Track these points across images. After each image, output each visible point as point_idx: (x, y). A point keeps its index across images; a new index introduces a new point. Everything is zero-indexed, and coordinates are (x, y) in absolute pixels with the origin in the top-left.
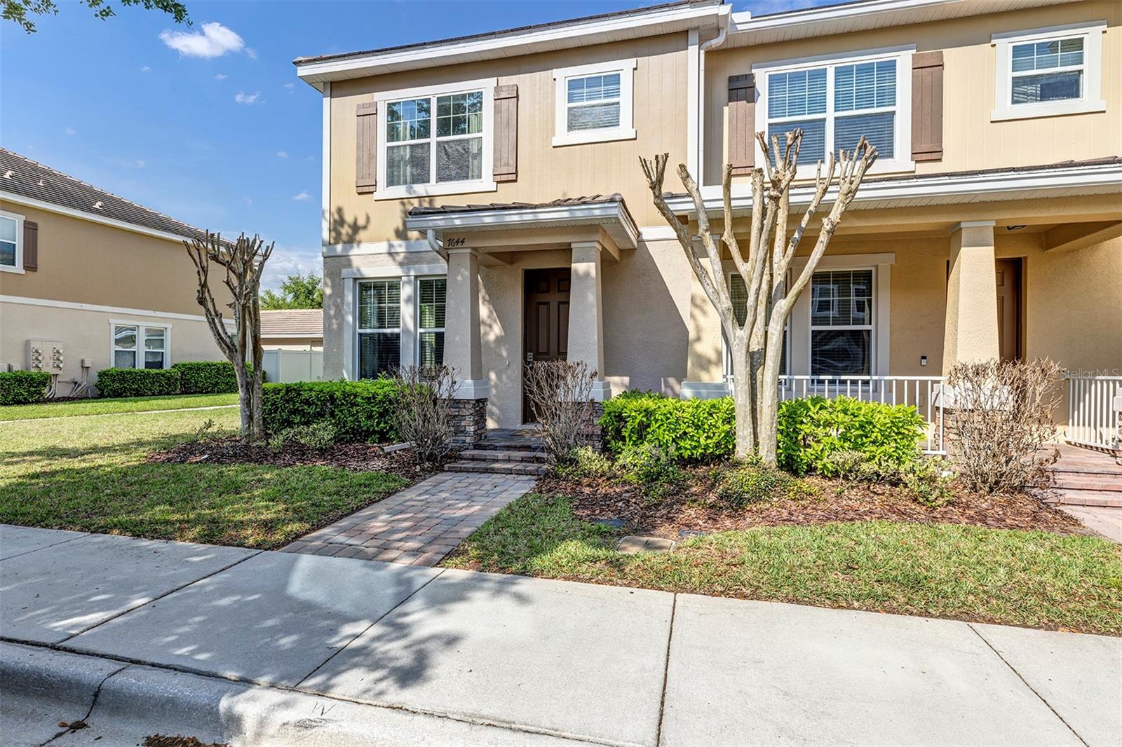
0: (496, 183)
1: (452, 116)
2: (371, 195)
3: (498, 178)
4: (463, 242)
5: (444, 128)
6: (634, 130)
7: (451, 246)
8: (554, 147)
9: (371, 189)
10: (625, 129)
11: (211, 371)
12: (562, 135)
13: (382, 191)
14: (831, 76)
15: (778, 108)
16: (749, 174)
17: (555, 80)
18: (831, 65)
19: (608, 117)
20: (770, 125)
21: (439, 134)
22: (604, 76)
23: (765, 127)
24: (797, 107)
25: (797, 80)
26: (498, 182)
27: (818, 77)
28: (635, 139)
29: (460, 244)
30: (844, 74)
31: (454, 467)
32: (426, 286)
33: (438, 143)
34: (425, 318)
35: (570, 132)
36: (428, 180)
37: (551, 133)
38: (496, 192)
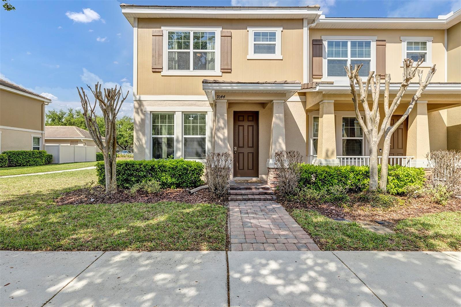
0: (221, 73)
1: (201, 41)
2: (160, 73)
3: (223, 71)
5: (196, 47)
6: (282, 56)
7: (218, 99)
8: (248, 60)
9: (160, 70)
10: (278, 55)
11: (26, 155)
12: (252, 55)
13: (165, 72)
14: (349, 44)
15: (330, 54)
16: (321, 78)
17: (248, 31)
18: (349, 40)
19: (271, 49)
20: (328, 60)
21: (194, 48)
22: (269, 33)
23: (327, 60)
24: (338, 54)
25: (337, 44)
26: (223, 72)
27: (345, 44)
28: (282, 60)
29: (223, 98)
30: (353, 44)
31: (233, 199)
32: (186, 116)
33: (194, 52)
34: (186, 131)
35: (255, 54)
36: (189, 69)
37: (247, 53)
38: (221, 76)
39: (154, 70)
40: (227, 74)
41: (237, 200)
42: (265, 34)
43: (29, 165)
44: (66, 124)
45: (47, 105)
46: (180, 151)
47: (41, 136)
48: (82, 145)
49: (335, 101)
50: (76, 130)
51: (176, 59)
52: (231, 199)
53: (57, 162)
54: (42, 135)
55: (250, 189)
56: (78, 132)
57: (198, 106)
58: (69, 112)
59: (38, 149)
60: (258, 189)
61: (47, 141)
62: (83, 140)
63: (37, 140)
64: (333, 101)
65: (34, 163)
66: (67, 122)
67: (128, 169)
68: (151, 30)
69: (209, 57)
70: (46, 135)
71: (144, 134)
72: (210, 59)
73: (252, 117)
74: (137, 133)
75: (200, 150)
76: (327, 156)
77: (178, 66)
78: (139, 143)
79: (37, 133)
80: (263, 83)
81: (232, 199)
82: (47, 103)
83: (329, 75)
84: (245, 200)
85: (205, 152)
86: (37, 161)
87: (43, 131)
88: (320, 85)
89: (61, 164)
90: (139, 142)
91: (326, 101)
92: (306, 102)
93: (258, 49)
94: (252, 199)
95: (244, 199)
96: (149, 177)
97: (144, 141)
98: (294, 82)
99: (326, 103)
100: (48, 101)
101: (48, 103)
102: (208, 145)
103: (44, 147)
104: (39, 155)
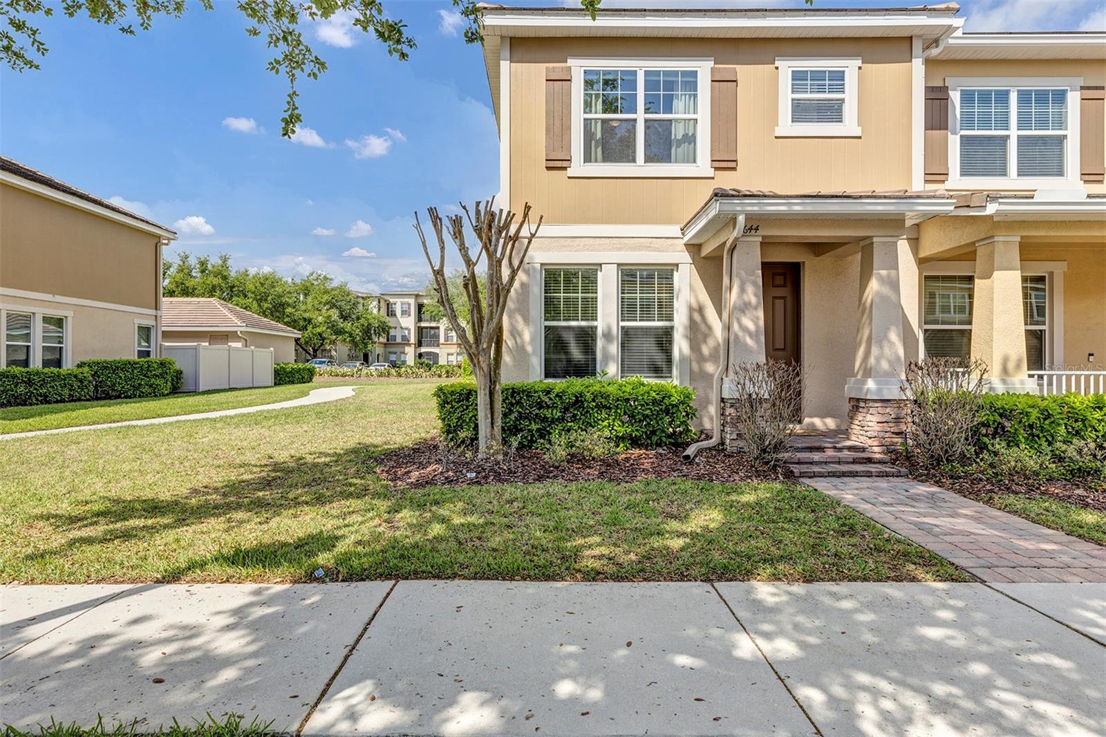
0: (713, 169)
1: (662, 93)
2: (564, 172)
3: (716, 164)
4: (757, 229)
6: (860, 128)
7: (743, 234)
8: (776, 137)
9: (565, 164)
10: (850, 124)
11: (133, 370)
12: (786, 126)
13: (578, 167)
14: (1013, 97)
15: (968, 122)
16: (944, 181)
17: (777, 68)
18: (1013, 87)
19: (832, 112)
20: (961, 136)
21: (647, 111)
22: (829, 71)
23: (958, 138)
24: (985, 123)
25: (985, 97)
26: (717, 169)
27: (1003, 97)
28: (860, 138)
29: (753, 232)
30: (1024, 98)
31: (806, 472)
32: (628, 275)
33: (646, 121)
34: (627, 309)
35: (794, 124)
36: (634, 161)
37: (775, 122)
38: (713, 178)
39: (552, 164)
40: (725, 172)
41: (815, 476)
42: (818, 76)
43: (140, 396)
44: (174, 292)
45: (167, 244)
46: (614, 360)
47: (154, 323)
48: (239, 345)
49: (1022, 237)
50: (219, 306)
51: (599, 135)
52: (800, 473)
53: (192, 388)
54: (156, 320)
55: (821, 449)
56: (225, 312)
57: (657, 250)
58: (181, 263)
59: (148, 354)
60: (840, 449)
61: (167, 335)
62: (241, 332)
63: (145, 332)
64: (1019, 239)
65: (149, 391)
66: (177, 287)
67: (519, 403)
68: (542, 67)
69: (678, 132)
70: (164, 321)
71: (527, 321)
72: (679, 137)
73: (783, 277)
74: (510, 317)
75: (659, 358)
76: (1005, 370)
77: (603, 153)
78: (514, 342)
79: (143, 316)
80: (861, 197)
81: (803, 473)
82: (166, 242)
83: (964, 173)
84: (834, 476)
85: (669, 360)
86: (157, 385)
87: (158, 311)
88: (1000, 200)
89: (204, 393)
90: (515, 338)
91: (1001, 239)
92: (917, 239)
93: (801, 111)
94: (851, 472)
95: (831, 472)
96: (568, 422)
97: (527, 336)
98: (933, 194)
99: (1001, 245)
100: (171, 236)
101: (169, 239)
102: (680, 346)
103: (162, 349)
104: (160, 371)
